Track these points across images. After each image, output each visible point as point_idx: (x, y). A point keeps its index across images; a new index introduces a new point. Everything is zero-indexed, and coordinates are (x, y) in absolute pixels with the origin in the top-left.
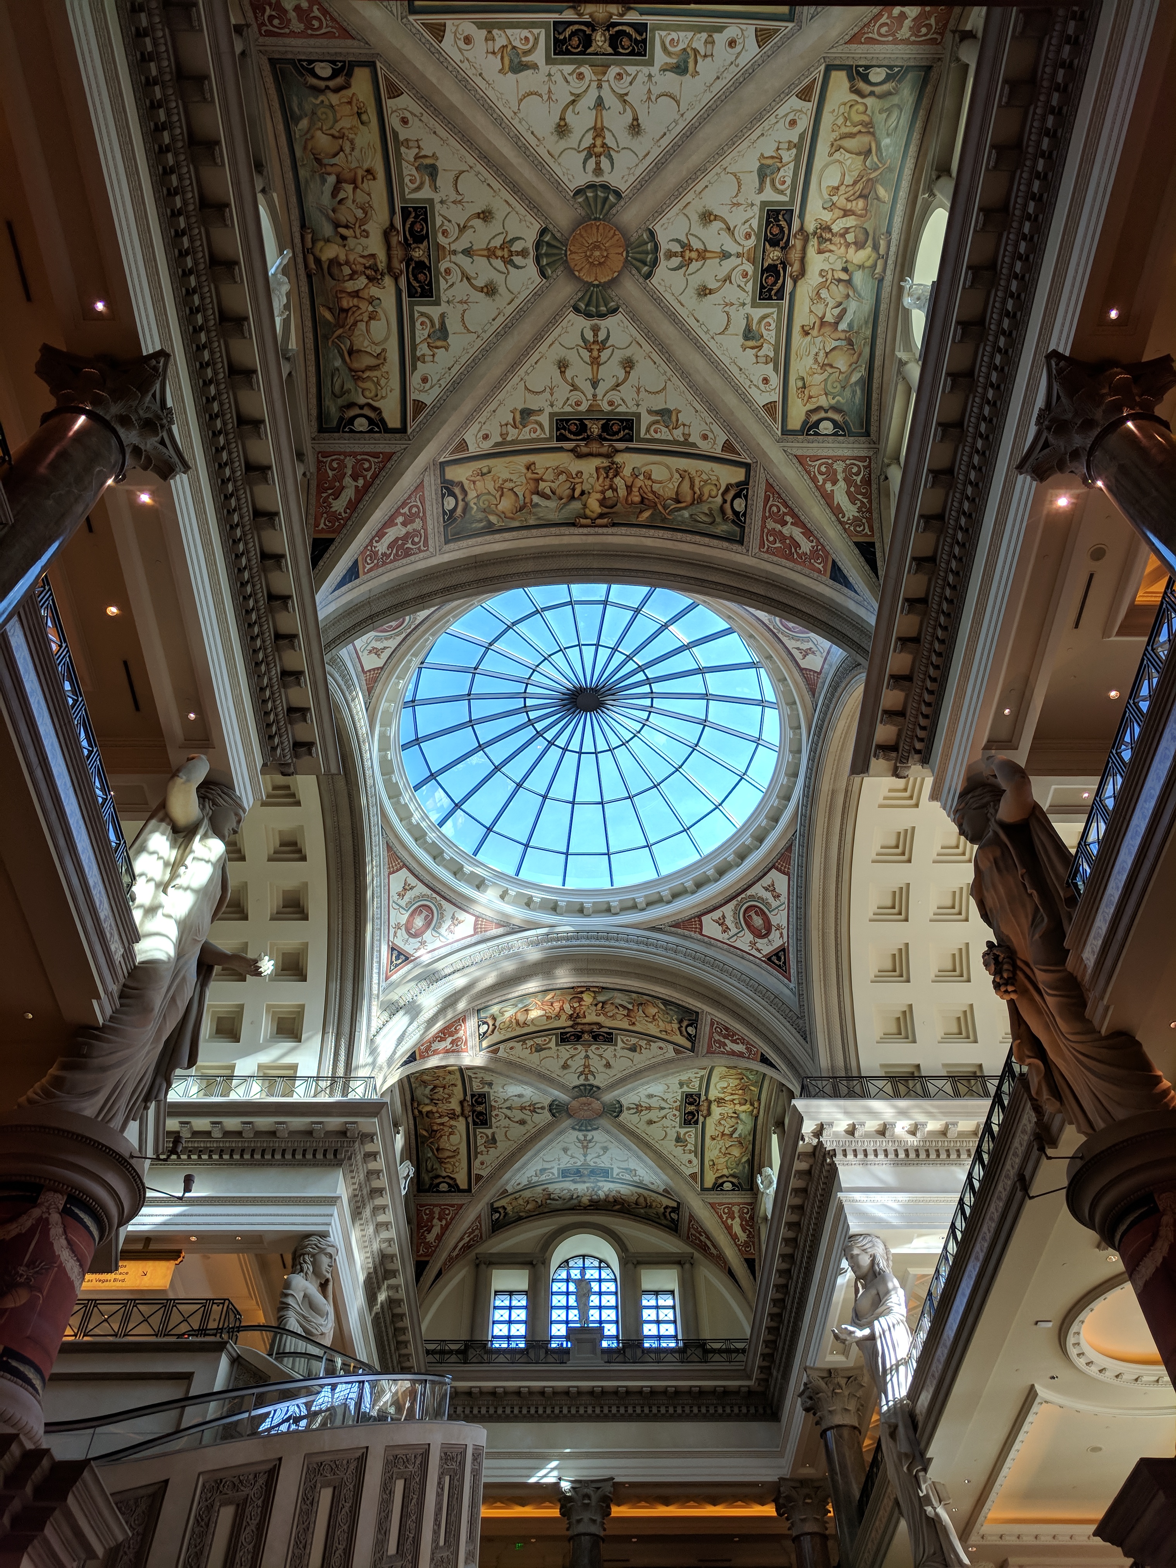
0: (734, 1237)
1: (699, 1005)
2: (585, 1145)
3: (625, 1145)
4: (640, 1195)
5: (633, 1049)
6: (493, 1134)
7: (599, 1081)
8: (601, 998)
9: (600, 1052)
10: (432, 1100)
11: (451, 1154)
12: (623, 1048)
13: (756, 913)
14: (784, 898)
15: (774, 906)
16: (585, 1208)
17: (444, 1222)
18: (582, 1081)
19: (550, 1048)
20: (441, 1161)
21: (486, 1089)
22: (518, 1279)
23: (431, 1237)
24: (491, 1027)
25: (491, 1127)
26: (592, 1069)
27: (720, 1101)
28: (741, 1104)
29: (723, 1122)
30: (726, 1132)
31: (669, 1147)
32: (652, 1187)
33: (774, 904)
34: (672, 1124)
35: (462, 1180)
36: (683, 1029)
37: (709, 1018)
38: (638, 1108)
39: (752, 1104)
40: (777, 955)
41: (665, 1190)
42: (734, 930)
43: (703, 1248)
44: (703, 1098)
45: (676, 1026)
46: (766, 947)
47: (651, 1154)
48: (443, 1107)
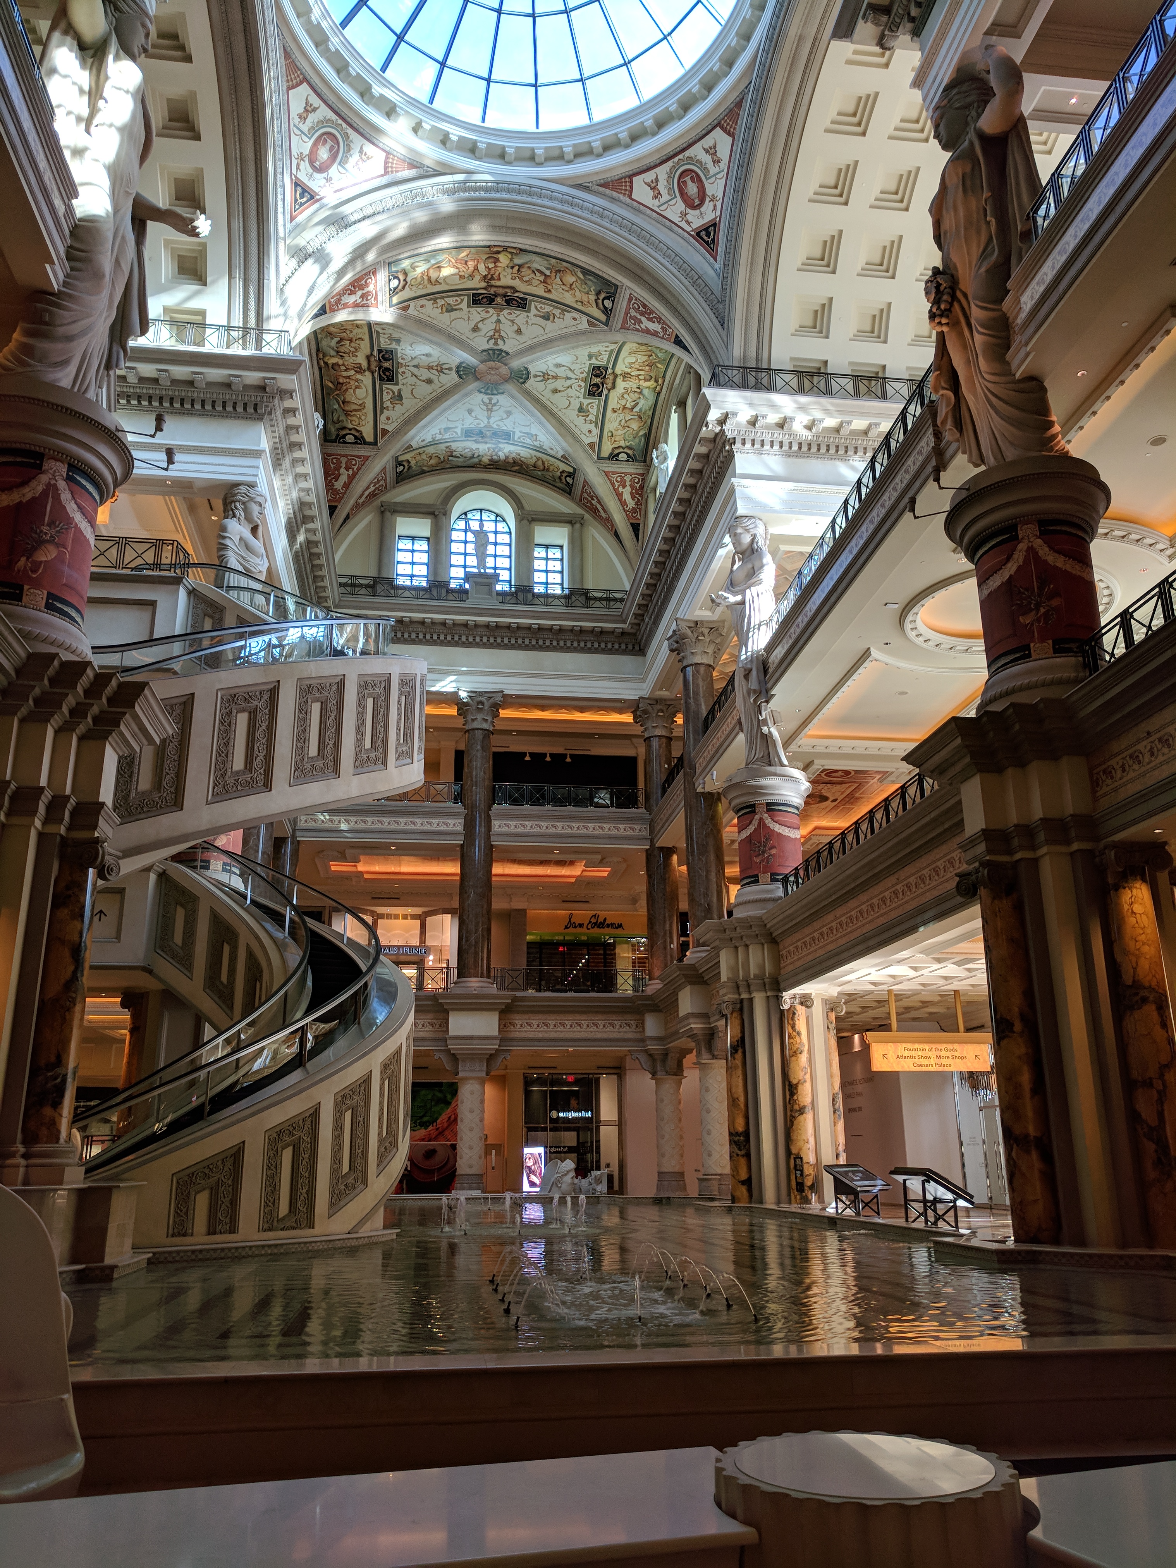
0: (623, 504)
1: (620, 278)
2: (490, 408)
3: (529, 411)
4: (538, 459)
5: (546, 317)
6: (400, 390)
7: (510, 345)
8: (517, 261)
9: (511, 317)
10: (338, 352)
11: (357, 407)
12: (536, 316)
13: (692, 179)
14: (724, 165)
15: (711, 173)
16: (485, 467)
17: (351, 472)
18: (491, 345)
19: (461, 309)
20: (347, 414)
21: (394, 346)
22: (422, 527)
23: (338, 485)
24: (402, 283)
25: (397, 384)
26: (503, 334)
27: (626, 376)
28: (645, 380)
29: (626, 396)
30: (628, 406)
31: (571, 416)
32: (551, 452)
33: (713, 170)
34: (577, 394)
35: (368, 432)
36: (600, 301)
37: (628, 292)
38: (545, 377)
39: (656, 381)
40: (706, 230)
41: (564, 456)
42: (665, 197)
43: (594, 511)
44: (610, 371)
45: (592, 297)
46: (698, 219)
47: (553, 421)
48: (350, 361)
